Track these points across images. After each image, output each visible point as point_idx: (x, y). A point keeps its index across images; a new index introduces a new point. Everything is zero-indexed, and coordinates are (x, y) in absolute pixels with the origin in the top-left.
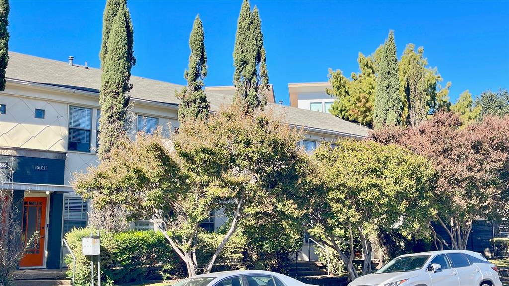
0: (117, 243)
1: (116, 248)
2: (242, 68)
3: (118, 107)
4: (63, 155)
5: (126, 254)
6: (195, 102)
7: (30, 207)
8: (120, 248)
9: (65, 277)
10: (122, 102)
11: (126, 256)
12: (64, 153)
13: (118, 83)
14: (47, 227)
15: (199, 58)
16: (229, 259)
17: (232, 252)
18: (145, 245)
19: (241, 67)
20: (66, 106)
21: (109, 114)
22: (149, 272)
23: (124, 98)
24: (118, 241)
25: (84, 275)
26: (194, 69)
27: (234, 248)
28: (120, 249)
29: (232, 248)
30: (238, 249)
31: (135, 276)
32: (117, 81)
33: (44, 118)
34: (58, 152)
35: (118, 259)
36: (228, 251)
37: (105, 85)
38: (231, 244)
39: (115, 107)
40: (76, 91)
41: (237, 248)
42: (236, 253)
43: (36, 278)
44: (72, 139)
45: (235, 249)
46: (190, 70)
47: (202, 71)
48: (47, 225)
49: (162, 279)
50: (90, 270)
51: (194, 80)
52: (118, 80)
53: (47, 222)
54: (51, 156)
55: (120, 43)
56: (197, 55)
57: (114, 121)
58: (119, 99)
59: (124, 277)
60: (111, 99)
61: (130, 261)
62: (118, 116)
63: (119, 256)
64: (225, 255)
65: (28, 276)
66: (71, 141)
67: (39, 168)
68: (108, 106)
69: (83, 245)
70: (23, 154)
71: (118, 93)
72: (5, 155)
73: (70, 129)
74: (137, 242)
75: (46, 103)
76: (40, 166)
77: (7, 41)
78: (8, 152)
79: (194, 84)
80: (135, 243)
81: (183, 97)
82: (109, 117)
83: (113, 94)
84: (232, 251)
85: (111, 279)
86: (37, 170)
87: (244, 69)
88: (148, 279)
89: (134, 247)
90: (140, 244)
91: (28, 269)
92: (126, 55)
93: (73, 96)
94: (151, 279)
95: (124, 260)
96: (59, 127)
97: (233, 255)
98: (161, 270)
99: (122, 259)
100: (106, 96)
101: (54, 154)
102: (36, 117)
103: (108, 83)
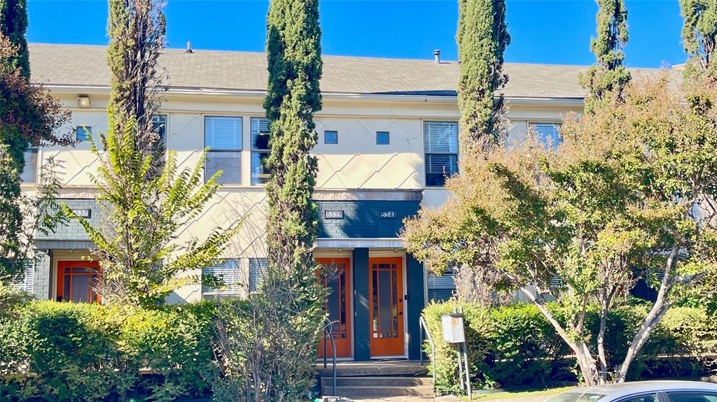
0: (493, 324)
1: (494, 331)
2: (697, 18)
3: (483, 113)
4: (418, 194)
5: (510, 340)
6: (610, 87)
7: (380, 271)
8: (500, 331)
9: (425, 374)
10: (489, 105)
11: (511, 343)
12: (420, 191)
13: (482, 76)
14: (405, 299)
15: (612, 14)
16: (697, 349)
17: (702, 338)
18: (540, 327)
19: (695, 16)
20: (418, 122)
21: (470, 126)
22: (555, 370)
23: (492, 99)
24: (496, 321)
25: (448, 373)
26: (604, 33)
27: (704, 330)
28: (499, 333)
29: (699, 330)
30: (710, 332)
31: (531, 375)
32: (479, 72)
33: (389, 144)
34: (411, 191)
35: (498, 348)
36: (694, 335)
37: (463, 82)
38: (697, 323)
39: (479, 114)
40: (429, 98)
41: (709, 330)
42: (708, 340)
43: (387, 374)
44: (430, 170)
45: (705, 333)
46: (599, 38)
47: (619, 34)
48: (405, 296)
49: (578, 381)
50: (456, 365)
51: (606, 52)
52: (481, 71)
53: (405, 293)
54: (401, 197)
55: (482, 13)
56: (608, 10)
57: (479, 136)
58: (486, 100)
59: (512, 376)
60: (473, 102)
61: (517, 351)
62: (484, 127)
63: (499, 343)
64: (689, 342)
65: (376, 371)
66: (430, 172)
67: (385, 215)
68: (469, 114)
69: (444, 327)
70: (362, 197)
71: (482, 92)
72: (339, 201)
73: (427, 155)
74: (526, 322)
75: (390, 121)
76: (387, 212)
77: (319, 40)
78: (343, 196)
79: (606, 59)
80: (523, 323)
81: (589, 84)
82: (471, 130)
83: (475, 94)
84: (701, 335)
85: (491, 379)
86: (384, 218)
87: (700, 18)
88: (554, 379)
89: (524, 329)
90: (532, 326)
91: (382, 360)
92: (491, 31)
93: (425, 105)
94: (560, 380)
95: (509, 350)
96: (409, 154)
97: (703, 342)
98: (573, 366)
99: (504, 348)
100: (465, 99)
101: (405, 193)
102: (378, 143)
103: (467, 78)
